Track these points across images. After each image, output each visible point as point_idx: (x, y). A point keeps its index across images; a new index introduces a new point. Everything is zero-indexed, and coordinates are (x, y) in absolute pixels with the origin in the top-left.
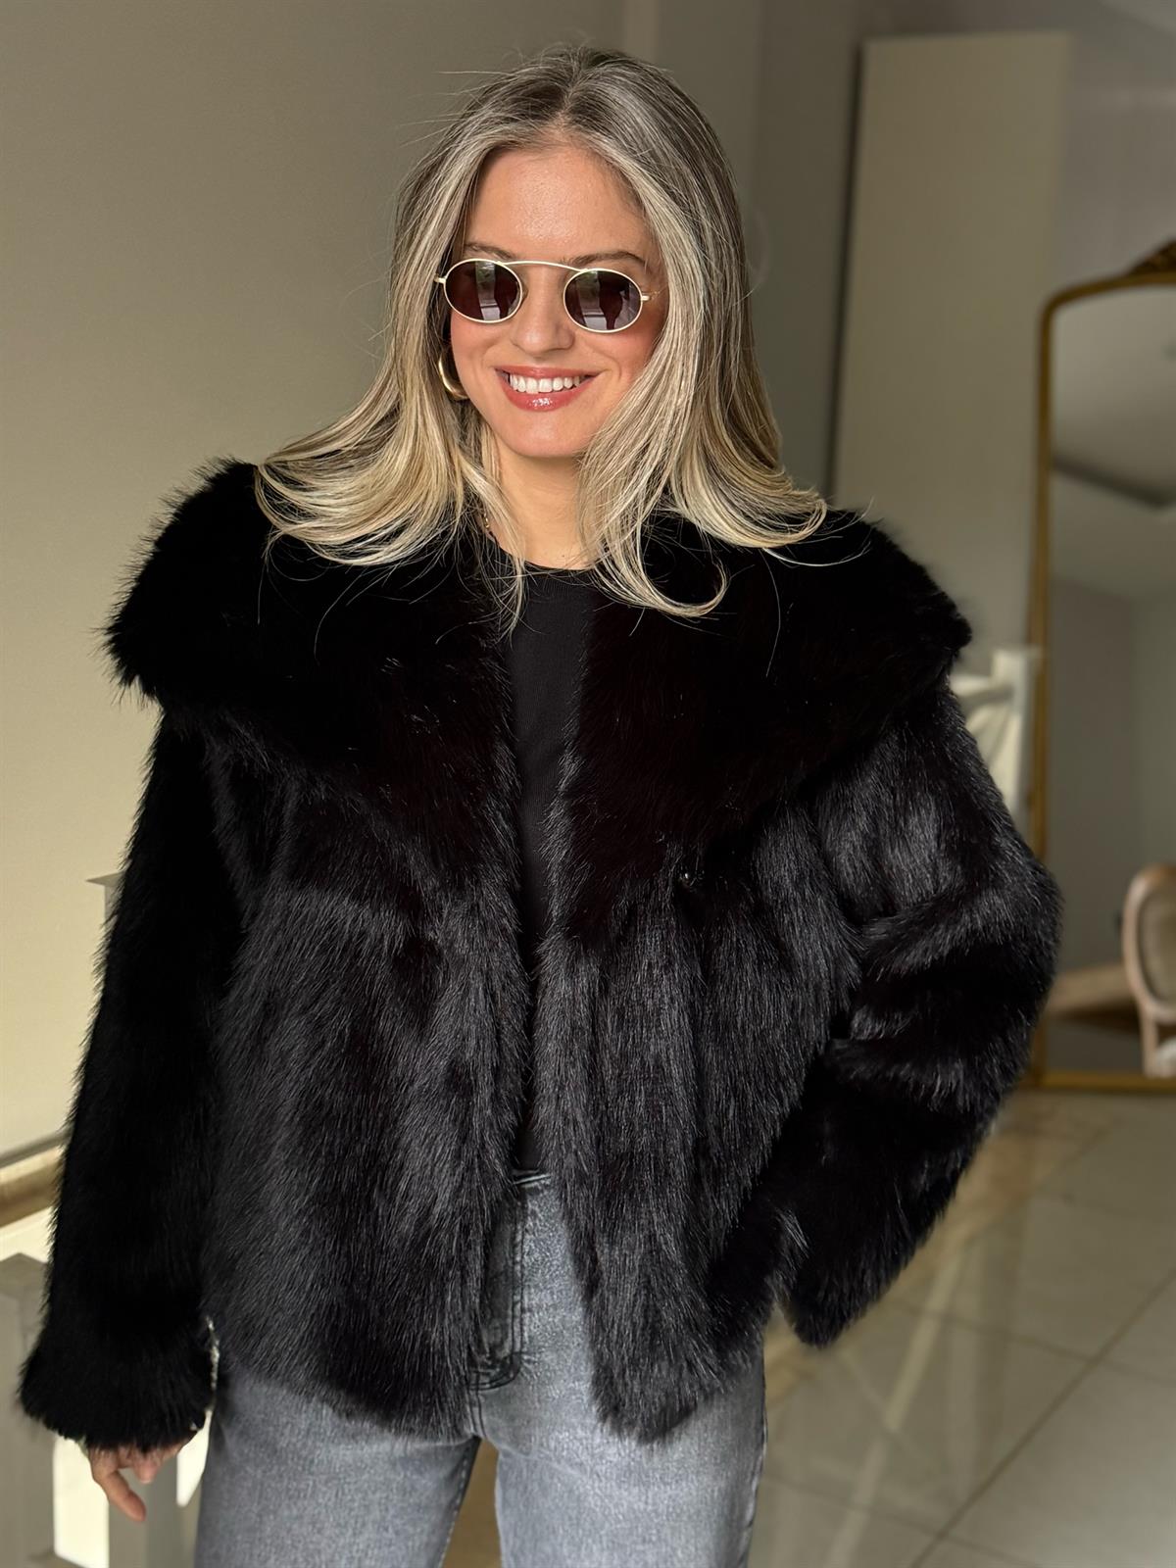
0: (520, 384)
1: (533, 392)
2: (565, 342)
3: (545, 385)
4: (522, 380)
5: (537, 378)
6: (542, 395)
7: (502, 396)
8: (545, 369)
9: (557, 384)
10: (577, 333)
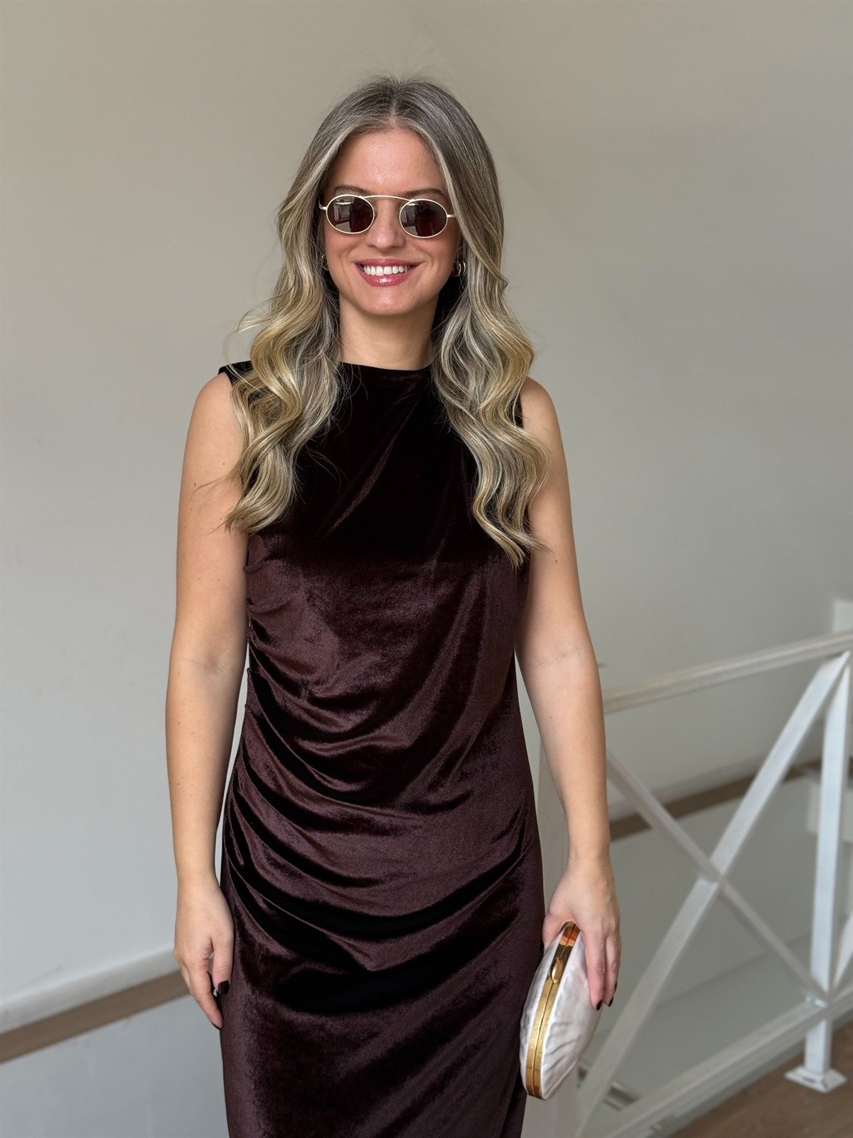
0: (371, 271)
1: (380, 275)
2: (400, 242)
3: (388, 270)
4: (373, 268)
5: (383, 266)
6: (387, 276)
7: (360, 279)
8: (386, 260)
9: (395, 270)
10: (407, 238)
